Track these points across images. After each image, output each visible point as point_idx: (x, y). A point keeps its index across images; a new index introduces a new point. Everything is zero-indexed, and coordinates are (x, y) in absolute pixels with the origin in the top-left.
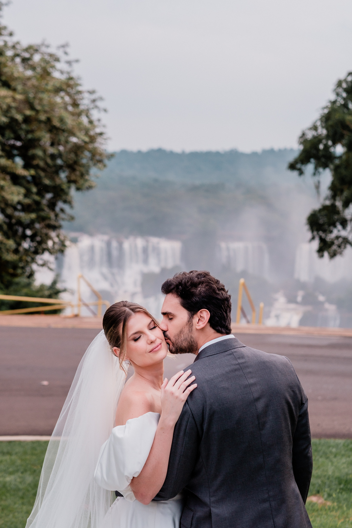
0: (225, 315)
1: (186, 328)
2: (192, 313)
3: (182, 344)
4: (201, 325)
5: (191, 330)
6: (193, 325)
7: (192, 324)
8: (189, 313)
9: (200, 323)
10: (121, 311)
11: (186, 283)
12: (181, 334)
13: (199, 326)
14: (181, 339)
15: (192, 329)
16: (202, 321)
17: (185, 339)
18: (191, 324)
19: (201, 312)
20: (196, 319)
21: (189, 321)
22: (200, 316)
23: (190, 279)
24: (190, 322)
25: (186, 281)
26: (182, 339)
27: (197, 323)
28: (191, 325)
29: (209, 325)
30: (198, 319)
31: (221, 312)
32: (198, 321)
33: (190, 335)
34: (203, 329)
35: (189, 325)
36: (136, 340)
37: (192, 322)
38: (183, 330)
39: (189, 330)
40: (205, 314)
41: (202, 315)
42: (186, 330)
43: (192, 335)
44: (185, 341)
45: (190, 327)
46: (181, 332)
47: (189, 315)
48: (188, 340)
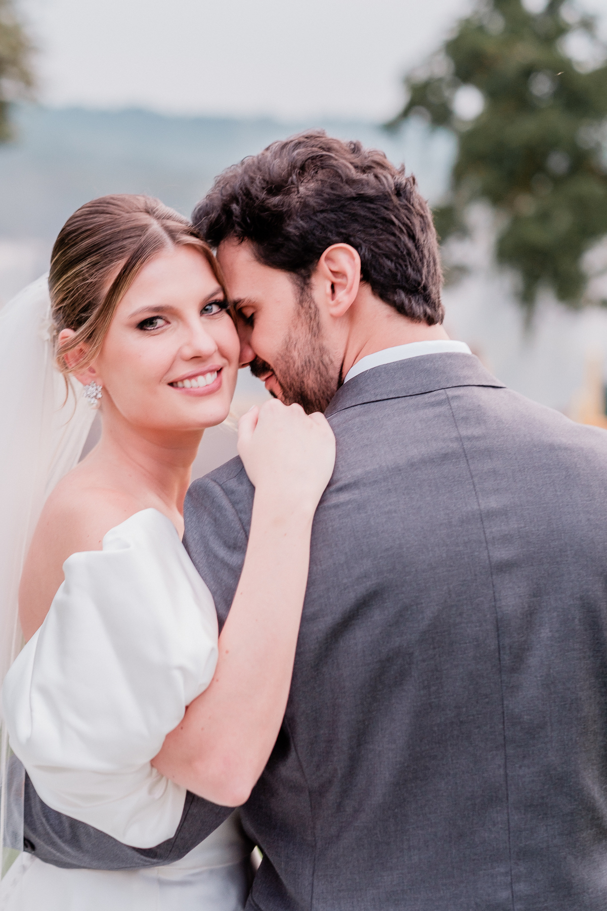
0: (410, 245)
1: (299, 325)
2: (303, 271)
3: (302, 383)
4: (345, 298)
5: (316, 330)
6: (317, 310)
7: (313, 306)
8: (294, 276)
9: (340, 294)
11: (249, 186)
12: (290, 352)
13: (338, 303)
14: (296, 366)
15: (318, 324)
16: (344, 286)
17: (306, 363)
18: (310, 307)
20: (320, 286)
21: (301, 302)
22: (333, 272)
23: (259, 169)
24: (306, 305)
25: (246, 178)
27: (329, 299)
28: (312, 311)
29: (367, 290)
30: (329, 285)
31: (392, 238)
32: (329, 290)
33: (317, 347)
34: (352, 312)
35: (306, 313)
37: (312, 300)
39: (311, 329)
40: (345, 260)
41: (335, 268)
42: (302, 335)
43: (325, 343)
44: (308, 367)
45: (311, 319)
46: (288, 345)
47: (294, 283)
48: (314, 362)
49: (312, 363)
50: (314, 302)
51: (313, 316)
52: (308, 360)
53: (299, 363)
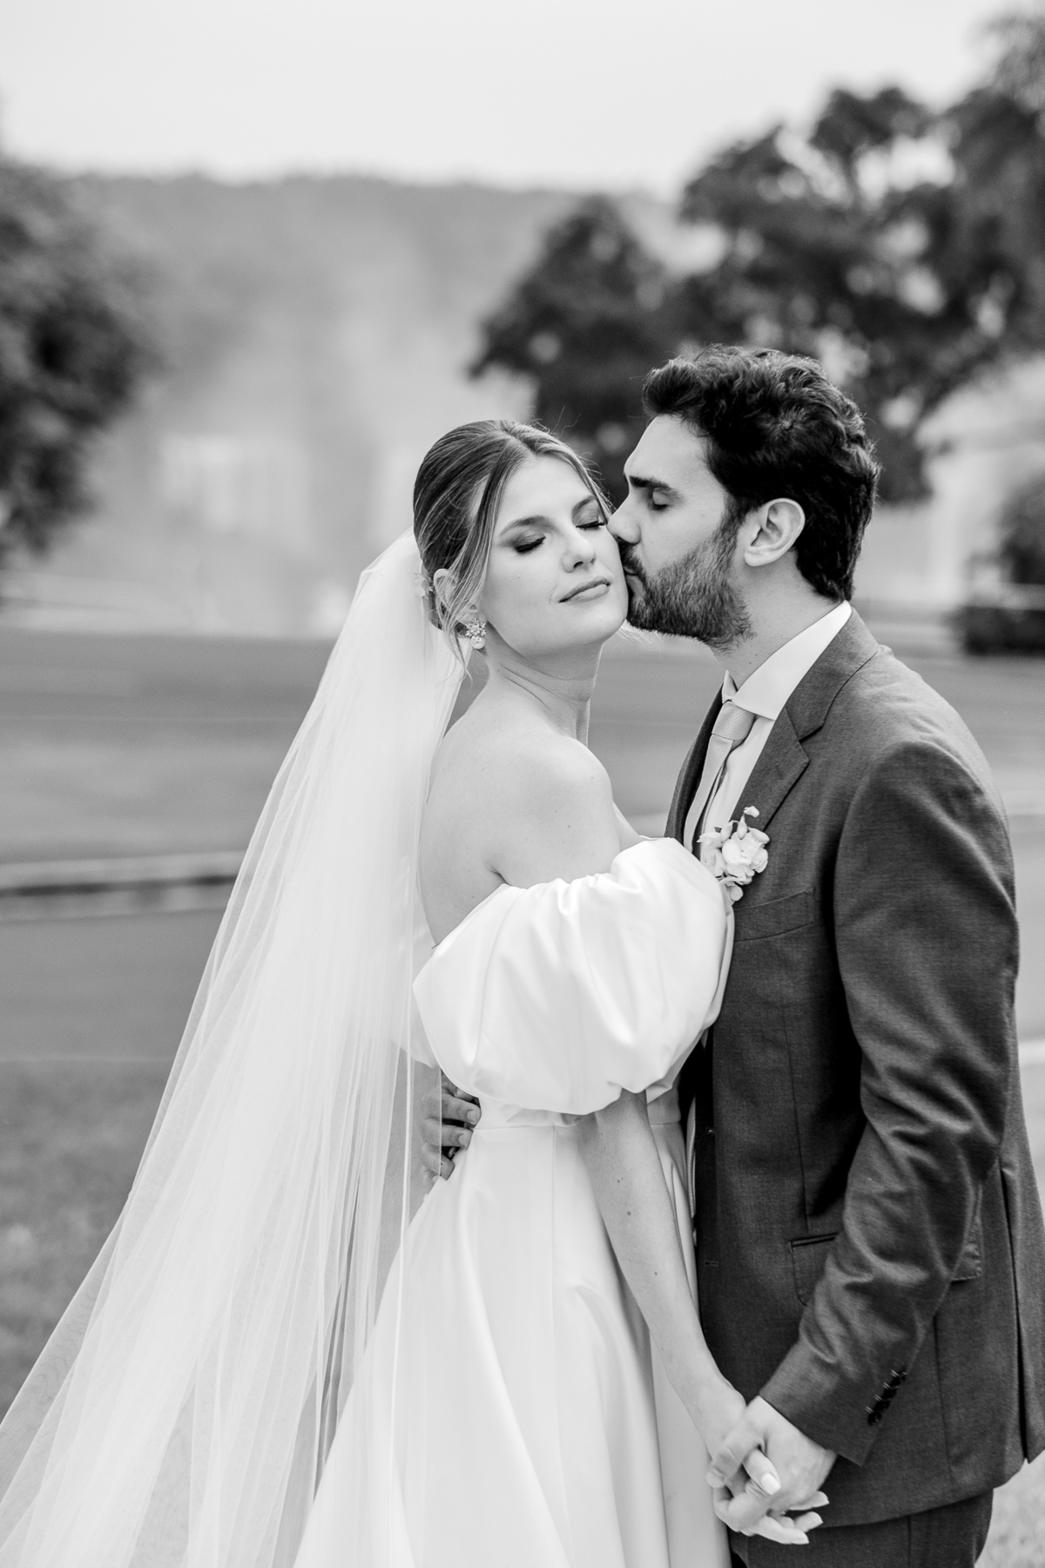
1: (710, 550)
3: (684, 604)
4: (765, 553)
5: (725, 563)
6: (734, 545)
7: (732, 540)
8: (733, 500)
9: (763, 545)
10: (488, 442)
11: (745, 392)
13: (757, 554)
14: (686, 585)
15: (729, 561)
16: (767, 537)
17: (699, 588)
18: (729, 540)
19: (774, 509)
20: (750, 527)
21: (724, 530)
22: (769, 521)
24: (727, 535)
26: (688, 587)
27: (750, 543)
28: (730, 545)
29: (792, 557)
30: (758, 529)
32: (755, 535)
33: (719, 581)
34: (766, 569)
35: (723, 542)
36: (524, 548)
37: (735, 533)
38: (698, 555)
39: (720, 561)
40: (789, 518)
41: (773, 519)
42: (709, 559)
43: (729, 581)
44: (700, 594)
45: (724, 551)
46: (690, 561)
47: (729, 508)
48: (709, 591)
49: (707, 593)
50: (735, 538)
51: (727, 549)
52: (703, 585)
53: (691, 583)
